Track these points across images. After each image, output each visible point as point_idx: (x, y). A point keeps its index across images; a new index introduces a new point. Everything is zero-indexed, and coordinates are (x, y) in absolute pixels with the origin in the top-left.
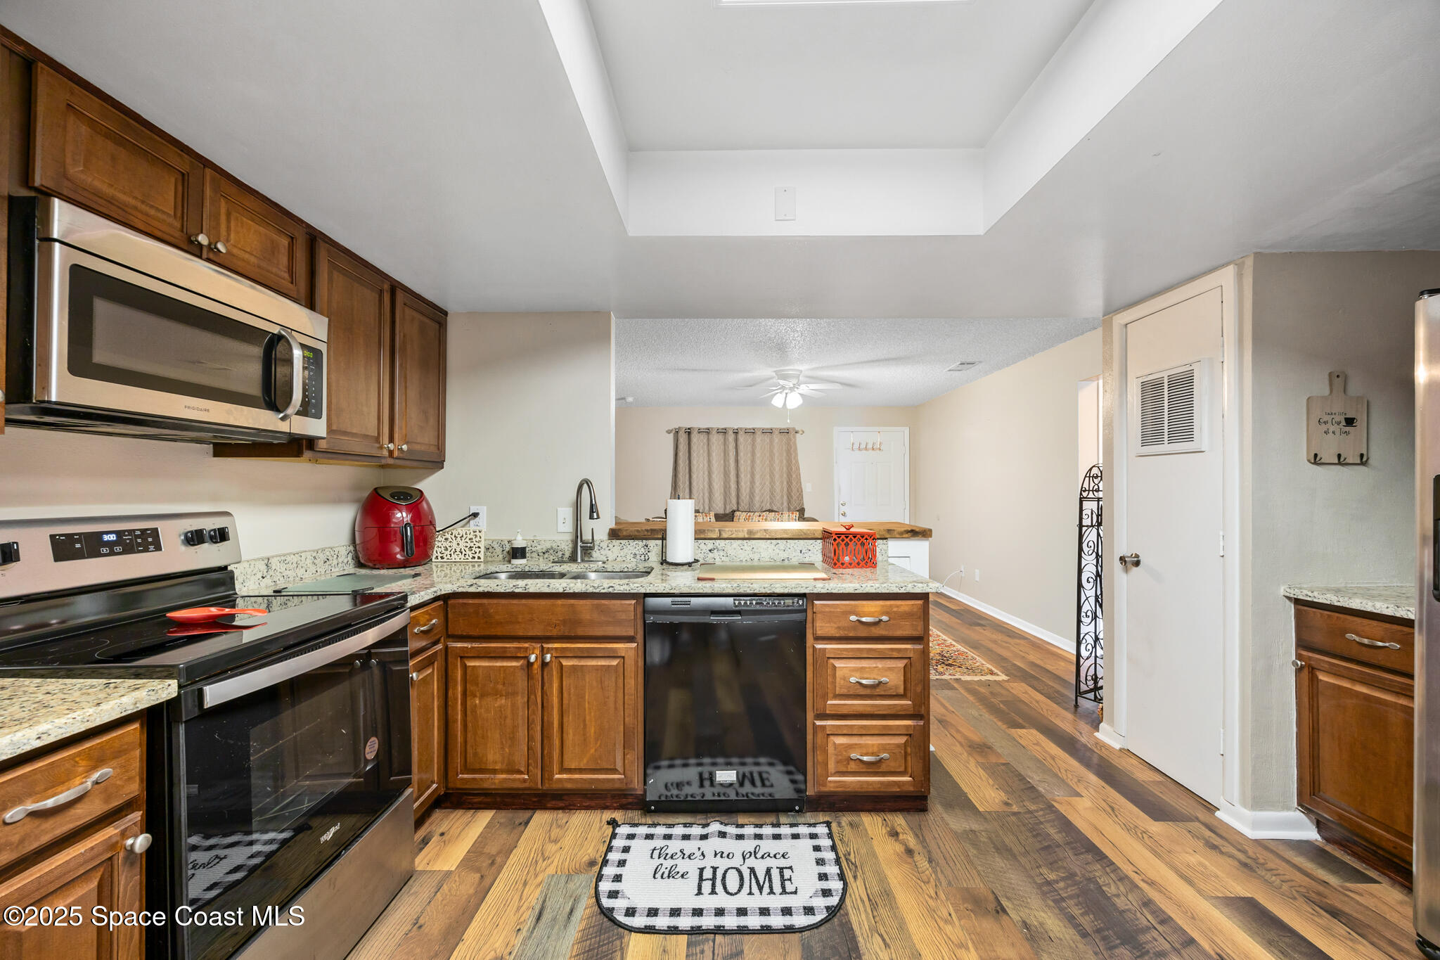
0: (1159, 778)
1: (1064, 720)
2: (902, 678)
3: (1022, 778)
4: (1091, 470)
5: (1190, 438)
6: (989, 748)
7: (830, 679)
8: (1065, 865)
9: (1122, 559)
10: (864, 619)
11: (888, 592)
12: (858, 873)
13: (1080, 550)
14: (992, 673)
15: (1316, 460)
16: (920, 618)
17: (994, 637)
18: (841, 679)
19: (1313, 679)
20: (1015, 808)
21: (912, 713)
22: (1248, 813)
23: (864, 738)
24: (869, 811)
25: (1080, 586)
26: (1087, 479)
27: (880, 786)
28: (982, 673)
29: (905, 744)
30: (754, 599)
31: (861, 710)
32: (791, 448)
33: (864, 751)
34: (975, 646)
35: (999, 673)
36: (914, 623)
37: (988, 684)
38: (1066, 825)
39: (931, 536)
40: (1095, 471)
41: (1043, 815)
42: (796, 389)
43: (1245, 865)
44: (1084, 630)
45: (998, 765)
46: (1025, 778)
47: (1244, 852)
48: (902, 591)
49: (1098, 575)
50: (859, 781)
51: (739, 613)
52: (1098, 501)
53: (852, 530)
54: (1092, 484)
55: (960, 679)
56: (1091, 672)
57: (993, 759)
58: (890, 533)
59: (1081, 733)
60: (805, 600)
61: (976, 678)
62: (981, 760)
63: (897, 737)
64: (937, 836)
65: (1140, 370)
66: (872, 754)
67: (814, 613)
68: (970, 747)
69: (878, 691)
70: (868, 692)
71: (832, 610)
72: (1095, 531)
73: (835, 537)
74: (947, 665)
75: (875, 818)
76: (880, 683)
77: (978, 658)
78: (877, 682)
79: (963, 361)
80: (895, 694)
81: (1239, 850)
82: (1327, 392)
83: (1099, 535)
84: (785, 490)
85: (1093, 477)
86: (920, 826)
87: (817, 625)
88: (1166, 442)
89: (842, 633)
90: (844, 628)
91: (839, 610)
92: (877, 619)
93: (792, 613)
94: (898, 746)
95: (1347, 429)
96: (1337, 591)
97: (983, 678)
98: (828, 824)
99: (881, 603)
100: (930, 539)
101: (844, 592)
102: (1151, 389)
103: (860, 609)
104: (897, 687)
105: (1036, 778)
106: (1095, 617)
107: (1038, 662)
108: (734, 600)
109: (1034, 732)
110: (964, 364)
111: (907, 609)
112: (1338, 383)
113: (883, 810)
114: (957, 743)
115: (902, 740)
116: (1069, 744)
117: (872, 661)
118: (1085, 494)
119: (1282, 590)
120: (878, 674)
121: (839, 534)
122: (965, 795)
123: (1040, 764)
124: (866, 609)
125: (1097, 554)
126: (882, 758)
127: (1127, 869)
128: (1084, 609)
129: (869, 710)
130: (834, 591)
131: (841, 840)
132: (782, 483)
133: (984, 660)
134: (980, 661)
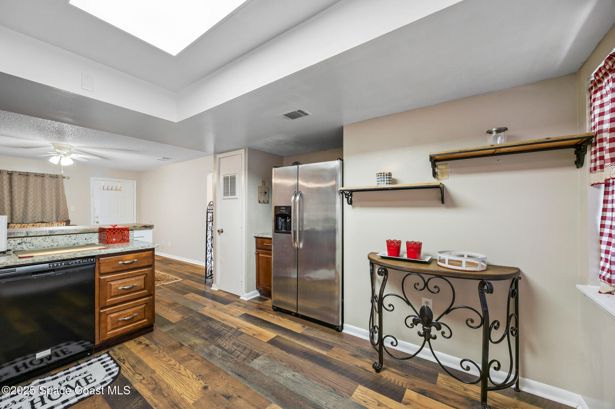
0: (227, 294)
1: (202, 287)
2: (143, 282)
3: (188, 308)
4: (210, 203)
5: (235, 195)
6: (176, 303)
7: (108, 291)
8: (201, 326)
9: (218, 231)
10: (126, 262)
11: (137, 249)
12: (125, 362)
13: (207, 229)
14: (176, 279)
15: (260, 202)
16: (151, 258)
17: (177, 267)
18: (114, 289)
19: (259, 256)
20: (186, 317)
21: (148, 294)
22: (246, 294)
23: (126, 311)
24: (127, 340)
25: (207, 241)
26: (209, 206)
27: (133, 327)
28: (172, 280)
29: (144, 308)
30: (63, 263)
31: (124, 299)
32: (59, 186)
33: (126, 316)
34: (169, 271)
35: (179, 279)
36: (149, 260)
37: (175, 283)
38: (202, 316)
39: (153, 228)
40: (211, 203)
41: (195, 316)
42: (68, 155)
43: (245, 307)
44: (208, 256)
45: (180, 307)
46: (189, 308)
47: (245, 304)
48: (144, 248)
49: (212, 237)
50: (123, 329)
51: (53, 270)
52: (212, 213)
53: (116, 227)
54: (211, 208)
55: (164, 284)
56: (210, 270)
57: (178, 306)
58: (135, 228)
59: (206, 289)
60: (95, 259)
61: (170, 283)
62: (173, 308)
63: (141, 306)
64: (158, 336)
65: (223, 174)
66: (130, 316)
67: (99, 263)
68: (169, 305)
69: (133, 290)
70: (128, 291)
71: (110, 261)
72: (211, 223)
73: (107, 230)
74: (158, 281)
75: (130, 342)
76: (133, 286)
77: (170, 275)
78: (132, 286)
79: (165, 157)
80: (140, 289)
81: (244, 304)
82: (262, 185)
83: (212, 224)
84: (54, 210)
85: (211, 205)
86: (151, 336)
87: (102, 268)
88: (229, 195)
89: (115, 270)
90: (116, 268)
91: (113, 260)
92: (132, 261)
93: (87, 265)
94: (142, 309)
95: (265, 194)
96: (263, 234)
97: (173, 282)
98: (108, 353)
99: (134, 254)
100: (153, 229)
101: (116, 252)
102: (226, 179)
103: (124, 258)
104: (141, 286)
105: (193, 306)
106: (211, 251)
107: (193, 272)
108: (49, 265)
109: (192, 294)
110: (165, 158)
111: (145, 255)
112: (264, 183)
113: (134, 338)
114: (164, 306)
115: (143, 306)
116: (203, 294)
117: (130, 279)
118: (208, 211)
119: (253, 235)
120: (132, 283)
121: (110, 229)
122: (168, 320)
123: (194, 302)
124: (127, 258)
125: (212, 230)
126: (134, 316)
127: (218, 319)
128: (208, 249)
129: (129, 298)
130: (111, 253)
131: (115, 355)
132: (51, 206)
133: (172, 275)
134: (171, 276)
